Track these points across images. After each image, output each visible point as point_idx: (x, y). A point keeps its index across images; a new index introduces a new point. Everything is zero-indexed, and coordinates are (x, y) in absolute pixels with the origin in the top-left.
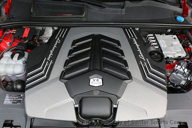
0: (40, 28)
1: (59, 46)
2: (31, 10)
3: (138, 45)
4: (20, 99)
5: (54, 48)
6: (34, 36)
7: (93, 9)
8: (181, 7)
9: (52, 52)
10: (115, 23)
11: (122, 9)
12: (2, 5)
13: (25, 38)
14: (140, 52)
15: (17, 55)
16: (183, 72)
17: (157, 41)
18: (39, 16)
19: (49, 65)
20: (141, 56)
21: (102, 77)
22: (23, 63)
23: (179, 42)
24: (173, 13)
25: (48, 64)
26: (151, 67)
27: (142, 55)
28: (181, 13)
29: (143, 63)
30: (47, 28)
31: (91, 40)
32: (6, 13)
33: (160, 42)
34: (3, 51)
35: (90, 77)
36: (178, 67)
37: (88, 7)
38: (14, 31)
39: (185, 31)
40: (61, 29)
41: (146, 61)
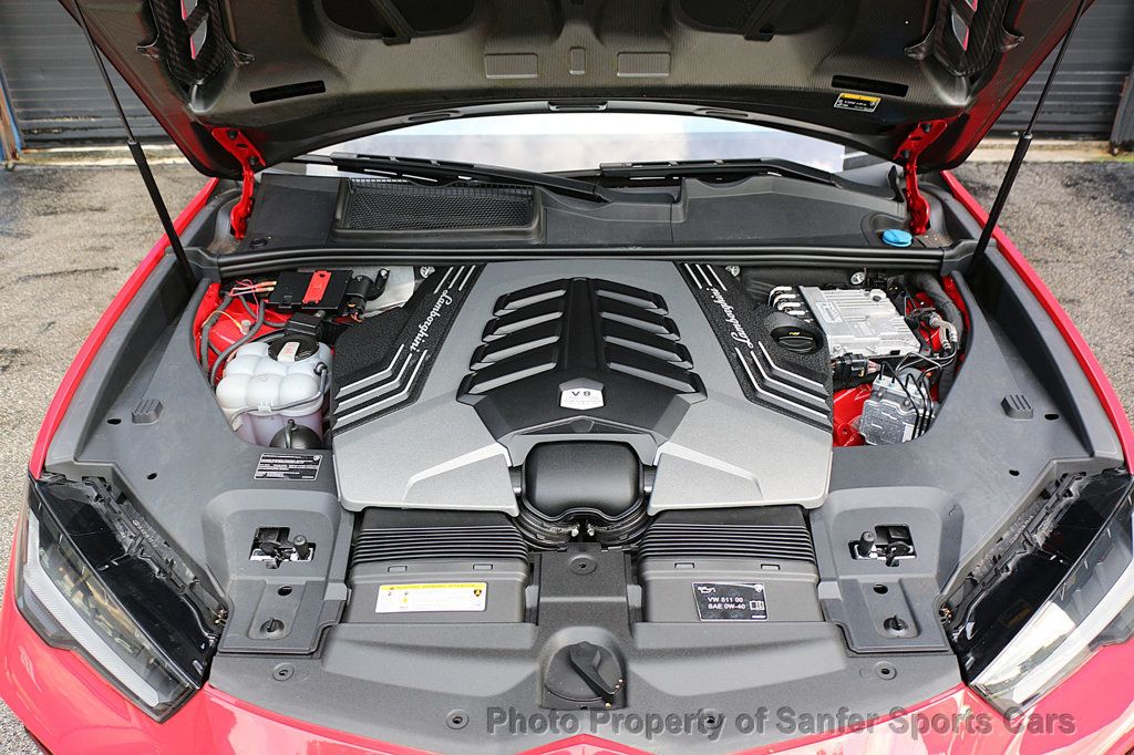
0: (371, 273)
1: (449, 314)
2: (335, 213)
3: (727, 308)
4: (311, 467)
5: (430, 320)
6: (348, 299)
7: (567, 208)
8: (898, 199)
9: (423, 328)
10: (651, 247)
11: (674, 206)
12: (222, 204)
13: (311, 304)
14: (737, 326)
15: (293, 347)
16: (904, 394)
17: (807, 306)
18: (371, 229)
19: (415, 365)
20: (740, 333)
21: (601, 386)
22: (315, 371)
23: (893, 310)
24: (867, 219)
25: (414, 361)
26: (772, 364)
27: (742, 334)
28: (901, 219)
29: (746, 354)
30: (395, 271)
31: (561, 293)
32: (232, 232)
33: (819, 308)
34: (226, 348)
35: (562, 386)
36: (884, 382)
37: (546, 202)
38: (268, 286)
39: (919, 279)
40: (451, 269)
41: (757, 349)
